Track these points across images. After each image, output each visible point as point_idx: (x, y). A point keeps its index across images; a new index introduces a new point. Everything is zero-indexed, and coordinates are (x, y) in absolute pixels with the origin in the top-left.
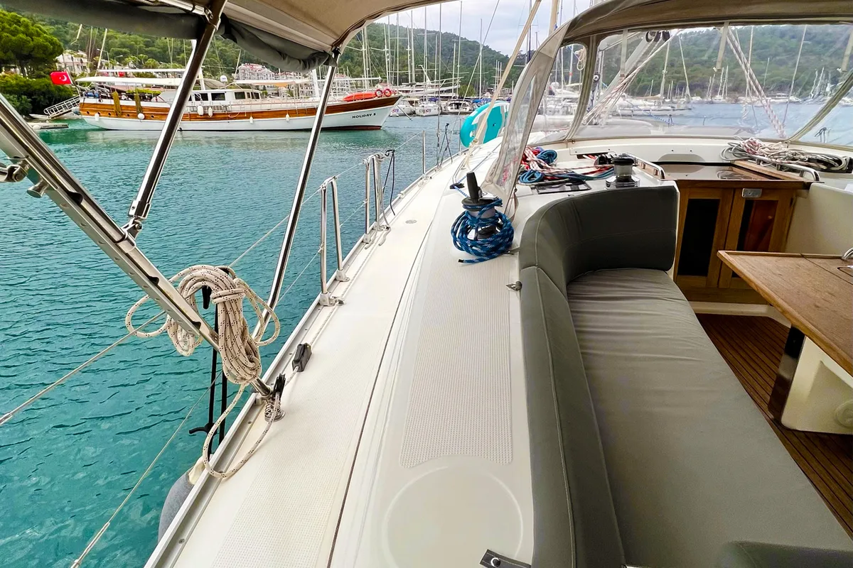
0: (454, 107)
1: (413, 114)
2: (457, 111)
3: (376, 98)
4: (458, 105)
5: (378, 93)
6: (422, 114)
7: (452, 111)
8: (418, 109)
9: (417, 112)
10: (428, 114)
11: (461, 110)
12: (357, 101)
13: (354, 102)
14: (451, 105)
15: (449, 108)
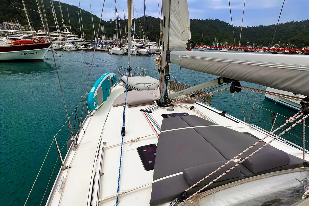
0: (83, 46)
1: (61, 49)
2: (85, 48)
3: (34, 44)
4: (86, 46)
5: (36, 41)
6: (67, 50)
7: (83, 48)
8: (64, 47)
9: (64, 48)
10: (70, 50)
11: (87, 48)
12: (22, 45)
13: (19, 45)
14: (82, 45)
15: (81, 47)
